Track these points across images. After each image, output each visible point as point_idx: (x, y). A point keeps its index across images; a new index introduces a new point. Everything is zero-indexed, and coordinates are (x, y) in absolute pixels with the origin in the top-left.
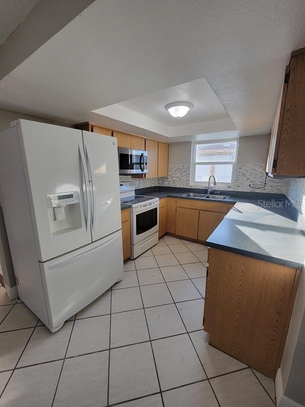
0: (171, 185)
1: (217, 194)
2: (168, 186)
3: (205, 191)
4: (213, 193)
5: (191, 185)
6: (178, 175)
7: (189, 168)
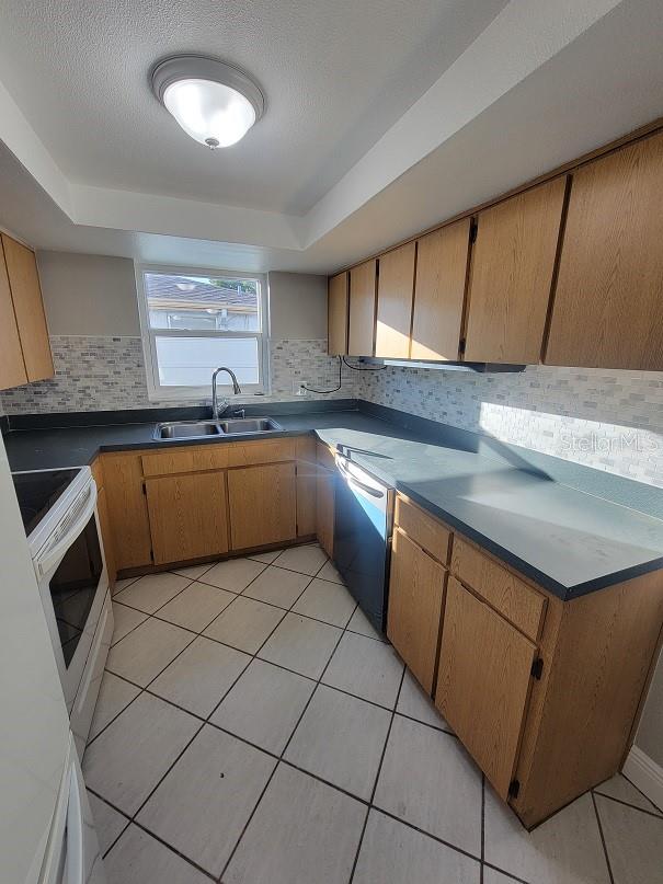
0: (75, 406)
1: (240, 416)
2: (60, 409)
3: (206, 413)
4: (229, 413)
5: (155, 399)
6: (99, 368)
7: (137, 345)
